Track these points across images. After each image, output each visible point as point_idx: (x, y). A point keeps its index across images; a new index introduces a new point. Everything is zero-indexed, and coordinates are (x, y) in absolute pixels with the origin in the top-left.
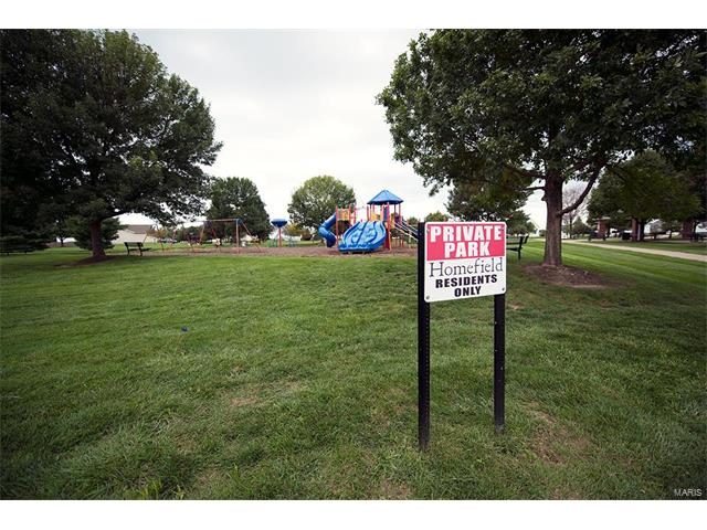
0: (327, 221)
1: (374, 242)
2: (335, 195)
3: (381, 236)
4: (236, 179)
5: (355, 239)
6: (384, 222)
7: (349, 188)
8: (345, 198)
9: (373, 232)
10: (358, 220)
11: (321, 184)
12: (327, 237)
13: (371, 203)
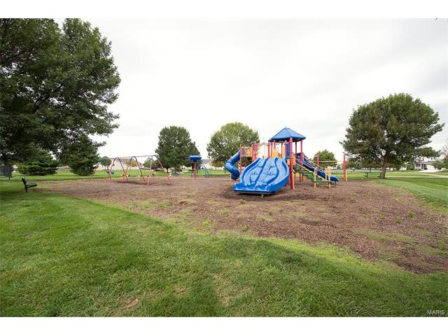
0: (232, 157)
1: (276, 182)
2: (243, 137)
3: (283, 175)
4: (175, 128)
5: (254, 178)
6: (286, 159)
7: (254, 131)
8: (250, 138)
9: (274, 171)
10: (258, 157)
11: (233, 129)
12: (232, 171)
13: (272, 141)
